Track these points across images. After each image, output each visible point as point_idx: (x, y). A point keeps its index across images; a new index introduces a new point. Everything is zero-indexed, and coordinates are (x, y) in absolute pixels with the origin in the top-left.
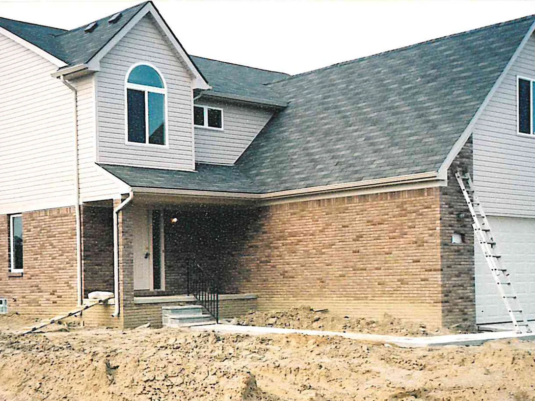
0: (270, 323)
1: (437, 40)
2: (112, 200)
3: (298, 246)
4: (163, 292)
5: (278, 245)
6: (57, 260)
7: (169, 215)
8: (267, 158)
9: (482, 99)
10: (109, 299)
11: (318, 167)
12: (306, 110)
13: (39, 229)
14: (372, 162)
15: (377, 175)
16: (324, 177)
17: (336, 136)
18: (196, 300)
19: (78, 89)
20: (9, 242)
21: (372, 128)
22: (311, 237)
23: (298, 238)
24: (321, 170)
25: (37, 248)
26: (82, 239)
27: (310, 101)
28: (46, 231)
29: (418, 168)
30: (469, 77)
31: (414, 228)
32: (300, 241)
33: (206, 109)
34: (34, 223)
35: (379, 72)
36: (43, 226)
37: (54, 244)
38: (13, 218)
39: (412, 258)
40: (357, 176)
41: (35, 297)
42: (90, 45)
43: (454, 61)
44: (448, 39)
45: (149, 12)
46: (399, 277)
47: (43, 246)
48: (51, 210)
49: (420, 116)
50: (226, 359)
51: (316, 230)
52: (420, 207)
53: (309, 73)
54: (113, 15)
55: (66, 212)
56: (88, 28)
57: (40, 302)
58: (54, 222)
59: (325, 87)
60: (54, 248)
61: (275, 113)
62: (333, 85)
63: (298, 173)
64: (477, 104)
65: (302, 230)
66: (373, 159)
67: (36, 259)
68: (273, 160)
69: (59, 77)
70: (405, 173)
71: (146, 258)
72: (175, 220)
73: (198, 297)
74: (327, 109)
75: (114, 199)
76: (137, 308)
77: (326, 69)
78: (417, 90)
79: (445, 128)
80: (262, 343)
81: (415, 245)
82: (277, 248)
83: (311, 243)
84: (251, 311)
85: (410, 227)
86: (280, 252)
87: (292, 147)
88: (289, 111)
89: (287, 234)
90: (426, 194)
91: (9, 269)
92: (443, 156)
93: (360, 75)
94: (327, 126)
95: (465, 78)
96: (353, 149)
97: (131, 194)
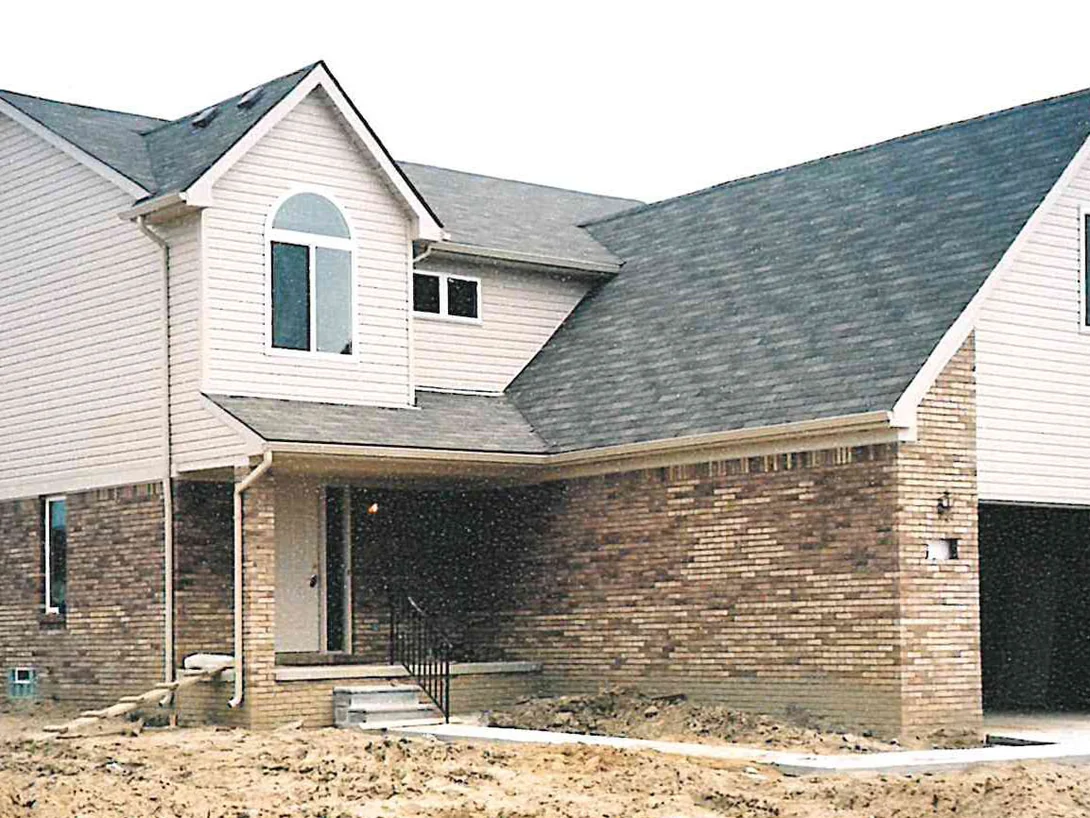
0: (557, 722)
1: (924, 134)
2: (233, 467)
3: (620, 564)
4: (347, 657)
5: (581, 560)
6: (130, 590)
7: (361, 499)
8: (567, 379)
9: (994, 258)
10: (224, 669)
11: (664, 399)
12: (653, 280)
13: (97, 526)
14: (767, 391)
15: (772, 416)
16: (674, 419)
17: (704, 336)
18: (407, 674)
19: (171, 241)
20: (44, 551)
21: (775, 318)
22: (647, 544)
23: (621, 547)
24: (668, 406)
25: (92, 566)
26: (176, 547)
27: (662, 263)
28: (110, 531)
29: (852, 403)
30: (978, 212)
31: (849, 526)
32: (627, 552)
33: (444, 279)
34: (87, 514)
35: (804, 201)
36: (106, 521)
37: (126, 558)
38: (51, 503)
39: (843, 590)
40: (735, 418)
41: (89, 665)
42: (198, 154)
43: (951, 177)
44: (945, 131)
45: (319, 85)
46: (818, 629)
47: (103, 562)
48: (120, 488)
49: (873, 294)
50: (395, 793)
51: (657, 529)
52: (859, 485)
53: (669, 202)
54: (245, 94)
55: (146, 493)
56: (200, 118)
57: (97, 676)
58: (125, 512)
59: (694, 232)
60: (128, 565)
61: (592, 285)
62: (714, 227)
63: (624, 412)
64: (984, 270)
65: (628, 529)
66: (772, 383)
67: (90, 588)
68: (578, 384)
69: (134, 220)
70: (828, 412)
71: (312, 585)
72: (375, 508)
73: (411, 667)
74: (694, 277)
75: (236, 466)
76: (282, 688)
77: (704, 193)
78: (872, 239)
79: (918, 318)
80: (493, 763)
81: (849, 563)
82: (579, 566)
83: (647, 556)
84: (521, 698)
85: (839, 525)
86: (587, 575)
87: (619, 358)
88: (620, 282)
89: (600, 537)
90: (872, 457)
91: (42, 606)
92: (906, 379)
93: (768, 207)
94: (690, 314)
95: (968, 214)
96: (735, 361)
97: (269, 457)
